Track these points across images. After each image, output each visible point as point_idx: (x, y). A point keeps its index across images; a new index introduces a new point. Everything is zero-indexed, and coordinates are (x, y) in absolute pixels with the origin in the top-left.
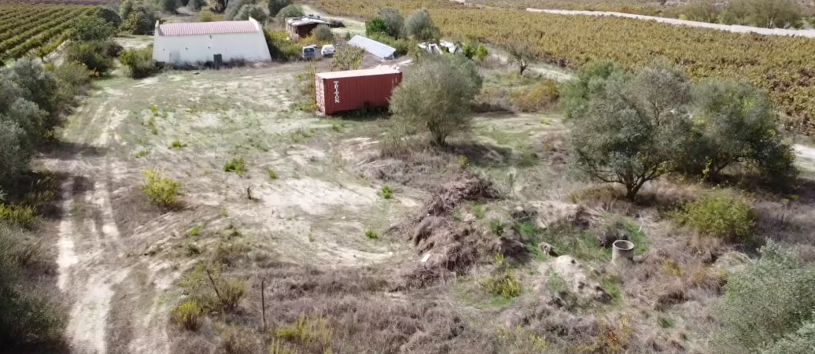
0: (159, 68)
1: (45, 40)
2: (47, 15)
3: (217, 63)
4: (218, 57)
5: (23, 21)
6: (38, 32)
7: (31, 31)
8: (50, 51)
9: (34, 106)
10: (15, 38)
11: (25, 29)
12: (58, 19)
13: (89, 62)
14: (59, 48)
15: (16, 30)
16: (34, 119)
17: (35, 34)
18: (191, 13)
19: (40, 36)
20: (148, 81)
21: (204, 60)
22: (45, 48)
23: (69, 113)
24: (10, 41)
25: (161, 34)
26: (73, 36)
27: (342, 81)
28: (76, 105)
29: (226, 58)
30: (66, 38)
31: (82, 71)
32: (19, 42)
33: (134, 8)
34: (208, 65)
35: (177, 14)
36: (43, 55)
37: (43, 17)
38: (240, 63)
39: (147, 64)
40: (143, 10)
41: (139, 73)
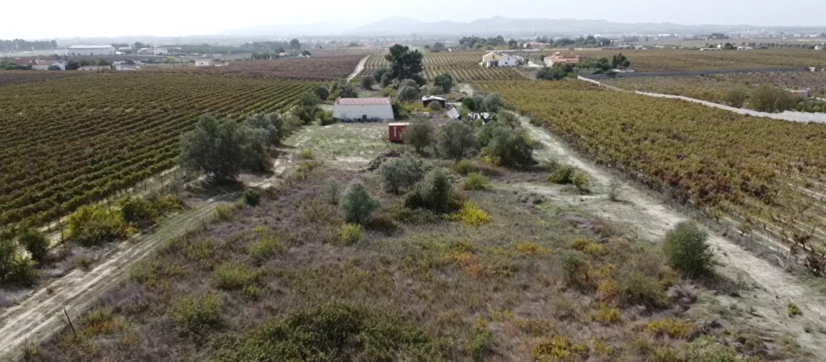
0: (335, 121)
1: (285, 105)
2: (289, 89)
3: (364, 120)
4: (365, 117)
5: (275, 93)
6: (282, 100)
7: (279, 100)
8: (286, 111)
9: (274, 127)
10: (271, 103)
11: (276, 98)
12: (295, 92)
13: (302, 116)
14: (291, 109)
15: (271, 98)
16: (274, 131)
17: (280, 101)
18: (380, 89)
19: (283, 102)
20: (327, 127)
21: (358, 118)
22: (284, 109)
23: (287, 136)
24: (267, 104)
25: (338, 103)
26: (299, 103)
27: (397, 126)
28: (291, 134)
29: (369, 117)
30: (295, 104)
31: (297, 120)
32: (271, 106)
33: (338, 86)
34: (359, 120)
35: (371, 89)
36: (282, 112)
37: (287, 90)
38: (376, 120)
39: (330, 119)
40: (343, 88)
41: (324, 123)
